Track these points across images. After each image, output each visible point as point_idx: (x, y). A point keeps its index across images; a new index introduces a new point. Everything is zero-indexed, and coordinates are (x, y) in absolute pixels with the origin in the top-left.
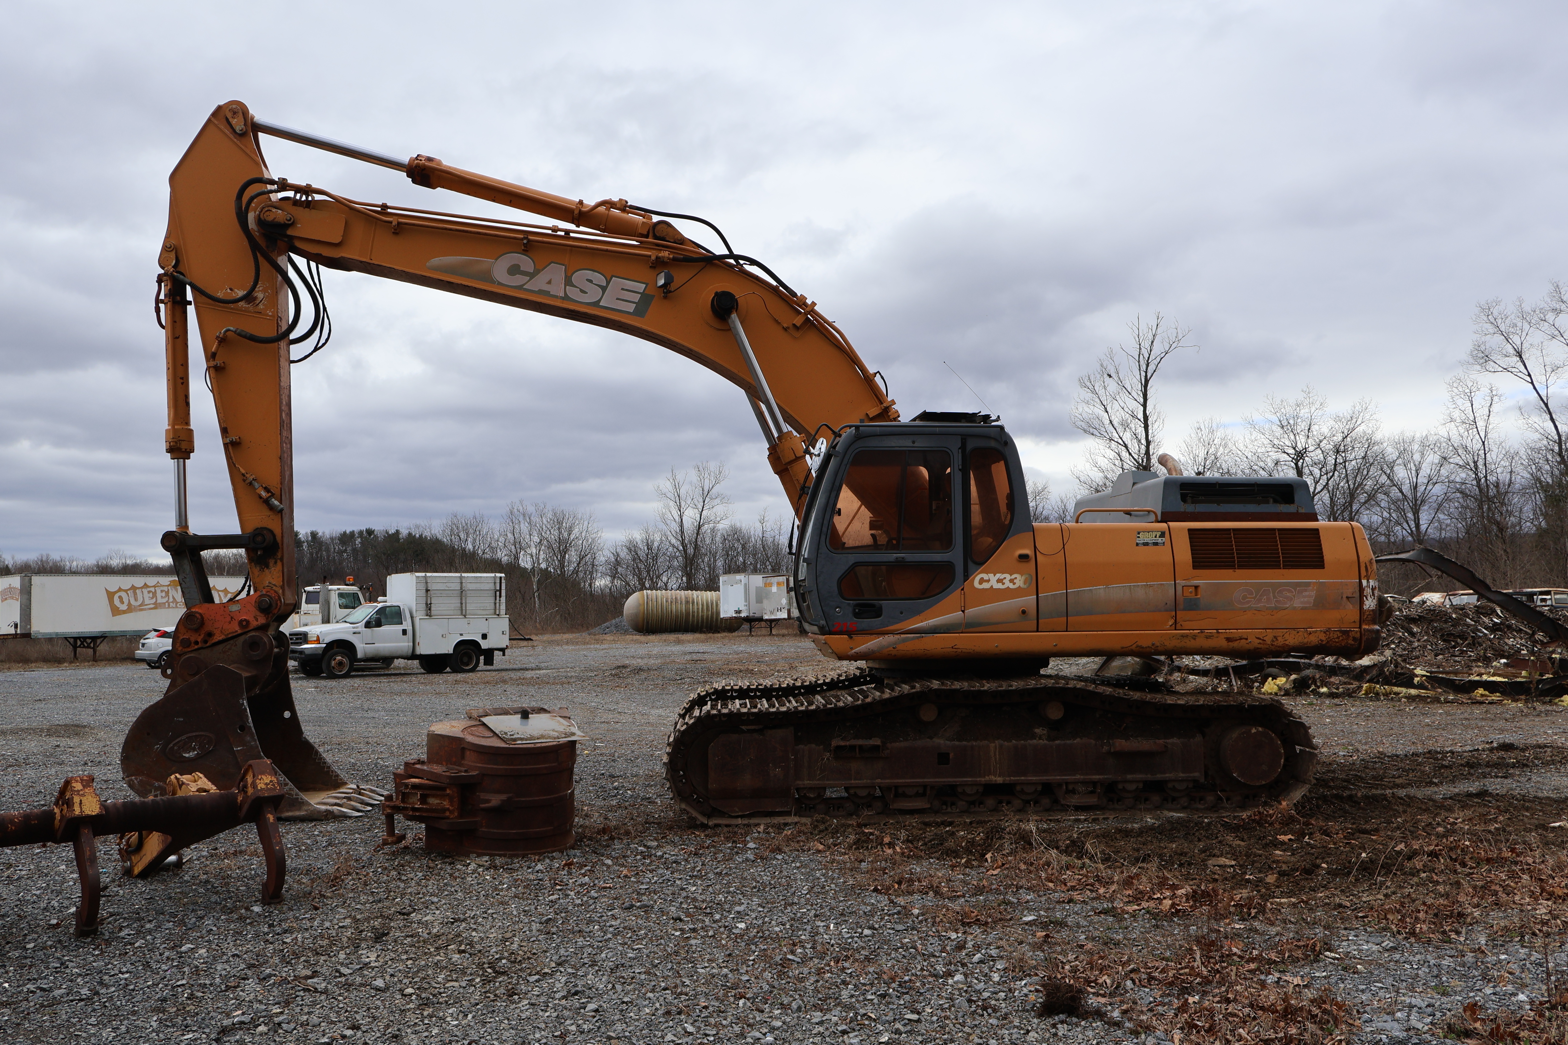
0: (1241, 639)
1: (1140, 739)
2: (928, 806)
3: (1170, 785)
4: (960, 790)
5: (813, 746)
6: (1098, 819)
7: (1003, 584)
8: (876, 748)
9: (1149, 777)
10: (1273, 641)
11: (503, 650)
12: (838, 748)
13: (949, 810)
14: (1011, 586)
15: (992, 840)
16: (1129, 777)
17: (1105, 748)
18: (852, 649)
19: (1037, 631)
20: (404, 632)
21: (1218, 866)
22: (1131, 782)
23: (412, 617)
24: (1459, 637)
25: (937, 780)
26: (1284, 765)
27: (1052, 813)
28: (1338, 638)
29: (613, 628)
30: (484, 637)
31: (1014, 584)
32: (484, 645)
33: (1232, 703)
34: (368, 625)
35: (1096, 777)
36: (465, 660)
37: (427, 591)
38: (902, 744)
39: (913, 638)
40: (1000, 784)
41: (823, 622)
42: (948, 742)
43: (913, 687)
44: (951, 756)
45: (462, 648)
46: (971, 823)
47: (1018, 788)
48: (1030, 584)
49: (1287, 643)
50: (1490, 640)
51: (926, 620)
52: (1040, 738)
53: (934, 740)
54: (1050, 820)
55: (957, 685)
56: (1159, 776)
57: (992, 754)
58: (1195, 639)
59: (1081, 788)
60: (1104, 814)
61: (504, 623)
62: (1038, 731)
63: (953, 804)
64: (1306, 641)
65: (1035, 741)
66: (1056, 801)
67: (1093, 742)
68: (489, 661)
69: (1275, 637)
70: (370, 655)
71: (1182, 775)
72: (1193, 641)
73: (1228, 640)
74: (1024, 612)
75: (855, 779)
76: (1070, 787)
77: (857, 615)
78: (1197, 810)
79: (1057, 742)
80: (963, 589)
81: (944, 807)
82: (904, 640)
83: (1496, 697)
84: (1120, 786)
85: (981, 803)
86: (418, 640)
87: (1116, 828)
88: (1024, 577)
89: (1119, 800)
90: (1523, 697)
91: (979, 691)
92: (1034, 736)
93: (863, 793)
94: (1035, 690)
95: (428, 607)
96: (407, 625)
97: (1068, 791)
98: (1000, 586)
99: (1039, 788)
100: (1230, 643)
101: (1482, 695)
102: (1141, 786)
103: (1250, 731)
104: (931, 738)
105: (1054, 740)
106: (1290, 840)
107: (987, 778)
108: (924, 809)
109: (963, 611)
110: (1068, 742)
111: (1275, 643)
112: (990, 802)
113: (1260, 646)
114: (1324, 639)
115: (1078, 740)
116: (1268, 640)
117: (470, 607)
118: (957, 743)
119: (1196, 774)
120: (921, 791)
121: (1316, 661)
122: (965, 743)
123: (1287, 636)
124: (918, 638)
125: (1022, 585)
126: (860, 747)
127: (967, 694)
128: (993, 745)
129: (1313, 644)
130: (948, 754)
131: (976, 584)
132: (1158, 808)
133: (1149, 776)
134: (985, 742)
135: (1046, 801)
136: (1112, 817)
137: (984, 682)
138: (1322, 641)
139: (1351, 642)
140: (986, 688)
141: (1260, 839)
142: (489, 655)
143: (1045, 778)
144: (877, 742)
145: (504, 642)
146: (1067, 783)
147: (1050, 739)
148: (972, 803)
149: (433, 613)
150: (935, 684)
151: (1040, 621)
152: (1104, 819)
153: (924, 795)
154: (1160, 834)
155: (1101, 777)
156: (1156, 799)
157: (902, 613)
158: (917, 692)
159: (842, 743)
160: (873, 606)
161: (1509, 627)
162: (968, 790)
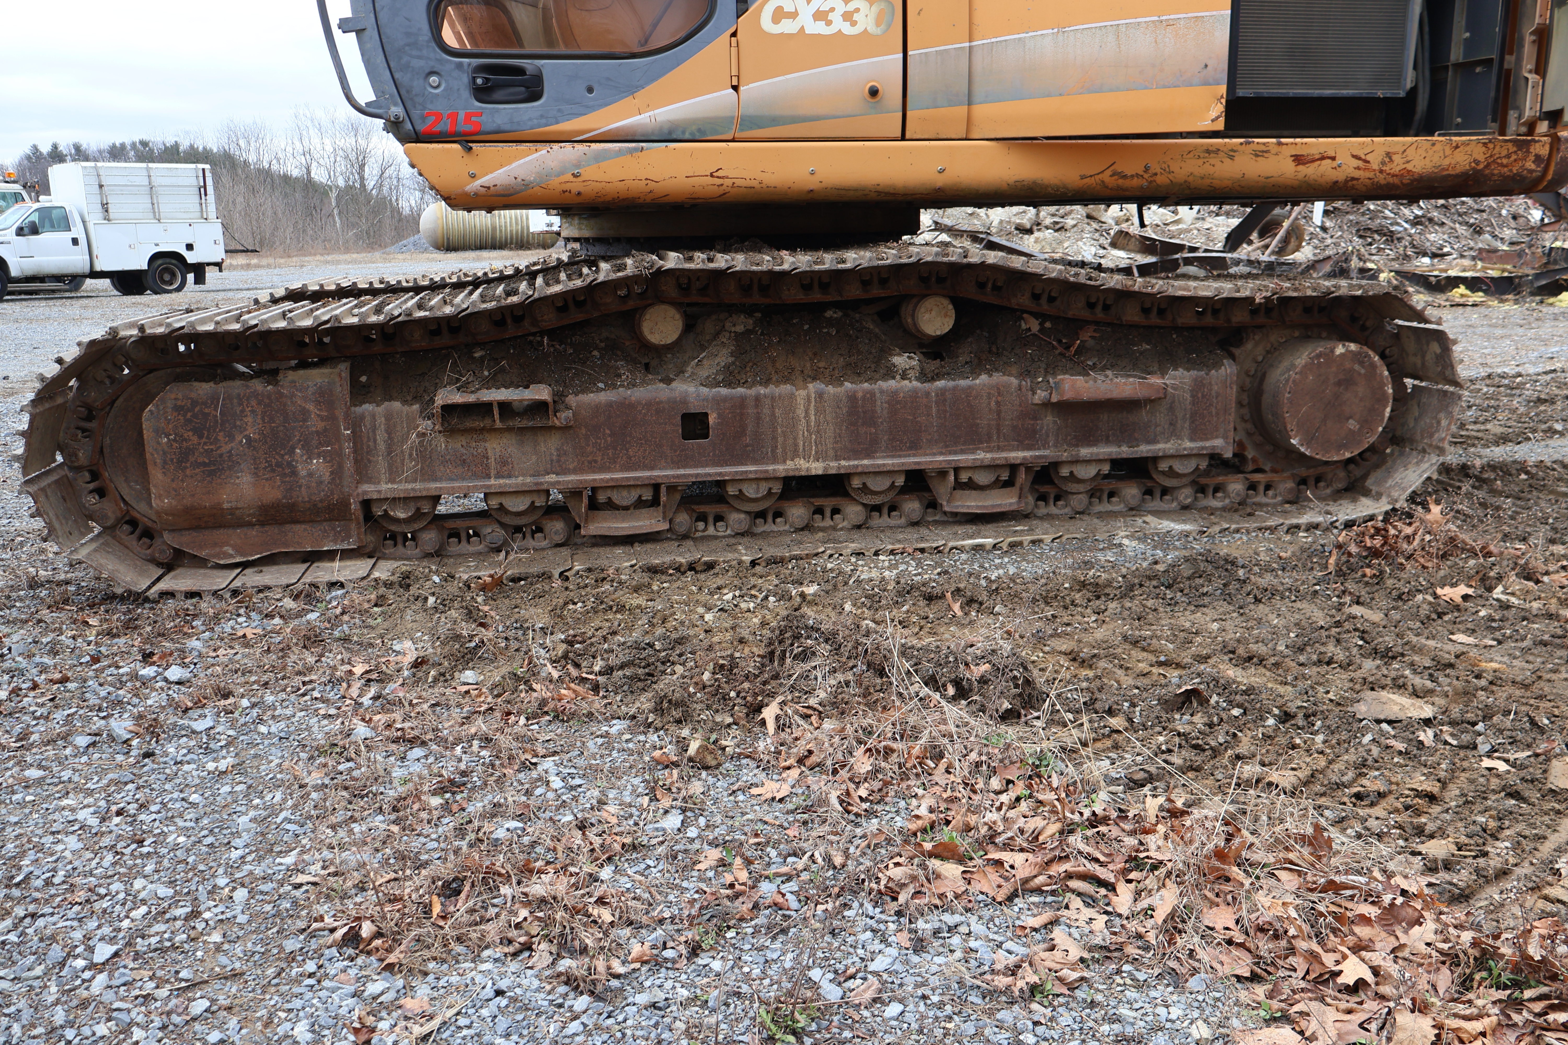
0: (1323, 158)
1: (1109, 373)
2: (665, 526)
3: (1163, 466)
4: (732, 490)
5: (397, 405)
6: (1020, 544)
7: (829, 23)
8: (539, 408)
9: (1124, 451)
10: (1383, 163)
11: (219, 265)
12: (449, 409)
13: (711, 531)
14: (847, 29)
15: (783, 658)
16: (1085, 452)
17: (1041, 395)
18: (473, 176)
19: (903, 138)
20: (75, 241)
21: (1390, 722)
22: (1088, 462)
23: (84, 222)
24: (1376, 231)
25: (682, 472)
26: (1390, 418)
27: (924, 531)
28: (1508, 156)
29: (411, 246)
30: (190, 247)
31: (854, 24)
32: (191, 258)
33: (1309, 293)
34: (20, 232)
35: (1018, 455)
36: (167, 277)
37: (101, 186)
38: (602, 397)
39: (620, 152)
40: (817, 477)
41: (397, 110)
42: (705, 390)
43: (622, 267)
44: (712, 419)
45: (160, 262)
46: (754, 563)
47: (856, 483)
48: (889, 26)
49: (1409, 167)
50: (1410, 235)
51: (649, 107)
52: (904, 377)
53: (674, 385)
54: (922, 550)
55: (721, 261)
56: (1144, 450)
57: (801, 412)
58: (1232, 158)
59: (983, 478)
60: (1031, 530)
61: (215, 230)
62: (900, 360)
63: (719, 518)
64: (1446, 162)
65: (892, 384)
66: (933, 505)
67: (1014, 381)
68: (200, 279)
69: (1388, 154)
70: (29, 272)
71: (1188, 444)
72: (1227, 161)
73: (1299, 159)
74: (874, 92)
75: (498, 476)
76: (964, 477)
77: (483, 93)
78: (1212, 512)
79: (940, 384)
80: (734, 34)
81: (701, 525)
82: (599, 158)
83: (1479, 297)
84: (1065, 471)
85: (778, 514)
86: (95, 252)
87: (1074, 579)
88: (875, 9)
89: (1057, 498)
90: (1510, 297)
91: (770, 273)
92: (890, 373)
93: (519, 505)
94: (898, 269)
95: (105, 207)
96: (78, 231)
97: (959, 485)
98: (819, 28)
99: (900, 481)
100: (1301, 168)
101: (1462, 296)
102: (1106, 468)
103: (1332, 351)
104: (668, 381)
105: (933, 379)
106: (1466, 597)
107: (790, 464)
108: (658, 532)
109: (735, 88)
110: (963, 383)
111: (1386, 169)
112: (797, 512)
113: (1357, 174)
114: (1481, 158)
115: (984, 378)
116: (1375, 161)
117: (165, 208)
118: (724, 391)
119: (1218, 442)
120: (647, 495)
121: (1248, 254)
122: (741, 390)
123: (1411, 152)
124: (631, 151)
125: (872, 29)
126: (505, 407)
127: (746, 280)
128: (802, 393)
129: (1459, 170)
130: (706, 415)
131: (766, 23)
132: (1134, 510)
133: (1124, 448)
134: (786, 388)
135: (912, 506)
136: (1048, 538)
137: (784, 253)
138: (1477, 162)
139: (1530, 165)
140: (786, 267)
141: (1400, 597)
142: (199, 270)
143: (912, 461)
144: (541, 393)
145: (218, 254)
146: (957, 470)
147: (924, 376)
148: (762, 515)
149: (112, 216)
150: (673, 260)
151: (909, 113)
152: (1033, 542)
153: (655, 502)
154: (1169, 587)
155: (1028, 454)
156: (1132, 492)
157: (590, 90)
158: (627, 278)
159: (458, 398)
160: (520, 71)
161: (1431, 220)
162: (750, 491)
